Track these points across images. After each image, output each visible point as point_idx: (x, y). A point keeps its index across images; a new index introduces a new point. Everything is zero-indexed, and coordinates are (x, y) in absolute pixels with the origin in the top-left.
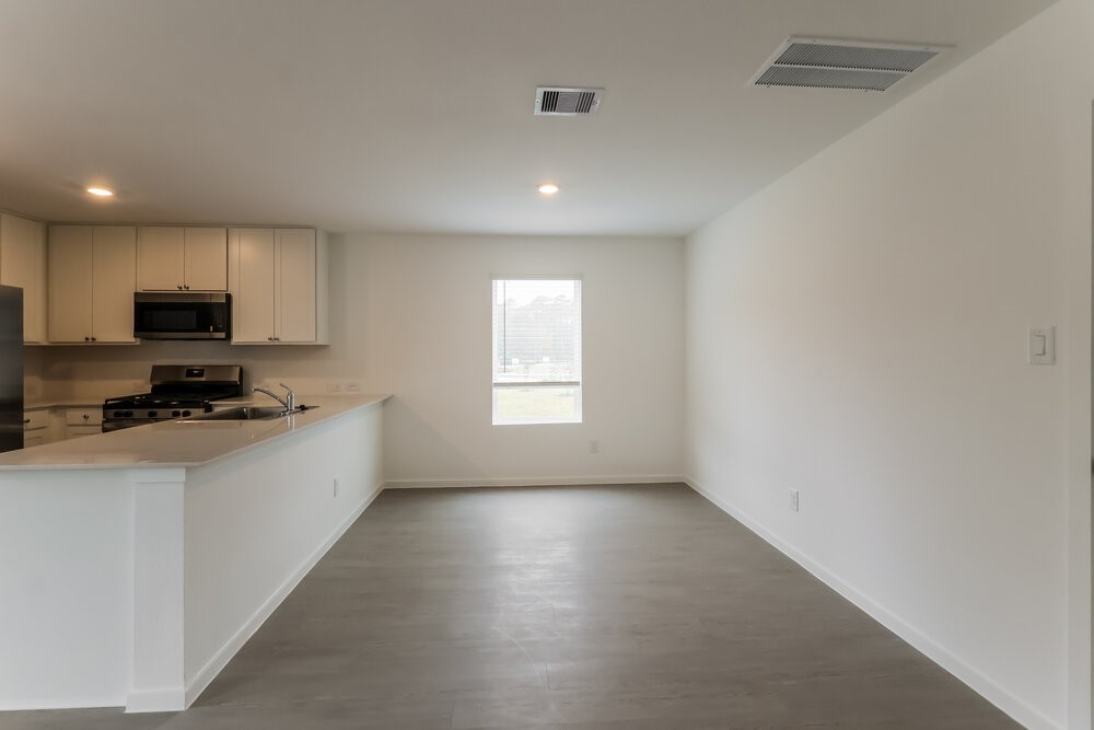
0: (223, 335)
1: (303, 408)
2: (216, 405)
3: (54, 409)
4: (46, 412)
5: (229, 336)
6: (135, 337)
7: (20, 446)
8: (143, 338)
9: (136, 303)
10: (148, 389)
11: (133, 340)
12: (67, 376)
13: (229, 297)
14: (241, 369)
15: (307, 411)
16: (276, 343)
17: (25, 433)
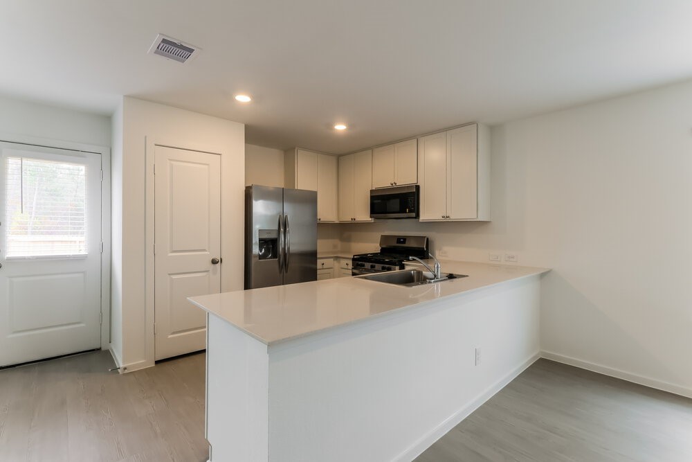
0: (414, 215)
1: (451, 277)
2: (407, 265)
3: (337, 258)
4: (332, 259)
5: (418, 216)
6: (371, 217)
7: (315, 279)
8: (376, 218)
9: (371, 196)
10: (378, 250)
11: (370, 219)
12: (348, 240)
13: (418, 187)
14: (428, 239)
15: (454, 280)
16: (448, 220)
17: (318, 271)
